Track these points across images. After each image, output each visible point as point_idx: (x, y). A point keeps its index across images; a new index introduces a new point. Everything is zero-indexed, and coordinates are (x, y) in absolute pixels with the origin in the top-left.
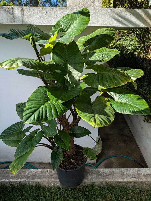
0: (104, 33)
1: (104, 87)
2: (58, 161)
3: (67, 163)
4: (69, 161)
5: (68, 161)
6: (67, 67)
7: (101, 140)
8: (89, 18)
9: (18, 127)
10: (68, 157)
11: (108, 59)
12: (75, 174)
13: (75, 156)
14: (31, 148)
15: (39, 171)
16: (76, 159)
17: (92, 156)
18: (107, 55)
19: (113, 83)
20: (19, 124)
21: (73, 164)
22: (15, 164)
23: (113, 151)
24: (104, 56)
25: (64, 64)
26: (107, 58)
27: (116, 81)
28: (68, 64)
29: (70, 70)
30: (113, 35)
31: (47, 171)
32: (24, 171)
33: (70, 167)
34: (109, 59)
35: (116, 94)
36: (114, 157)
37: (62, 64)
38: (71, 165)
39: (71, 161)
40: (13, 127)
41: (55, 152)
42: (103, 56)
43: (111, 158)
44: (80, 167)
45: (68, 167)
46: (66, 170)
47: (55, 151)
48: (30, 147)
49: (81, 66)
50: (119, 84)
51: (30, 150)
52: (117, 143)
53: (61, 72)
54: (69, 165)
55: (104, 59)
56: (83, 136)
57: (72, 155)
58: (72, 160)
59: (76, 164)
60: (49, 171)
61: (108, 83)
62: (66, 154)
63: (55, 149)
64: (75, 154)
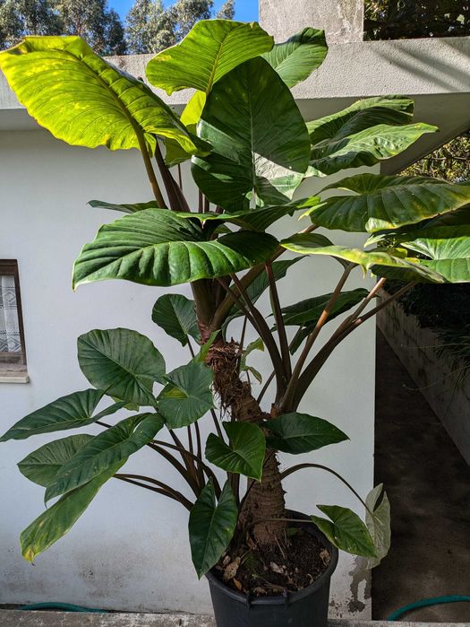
0: (376, 105)
1: (390, 222)
2: (218, 537)
3: (255, 576)
4: (266, 568)
5: (259, 570)
6: (252, 167)
7: (385, 497)
8: (325, 48)
9: (75, 406)
10: (259, 554)
11: (397, 147)
12: (290, 621)
13: (287, 551)
14: (111, 463)
15: (147, 620)
16: (291, 564)
17: (354, 541)
18: (392, 139)
19: (424, 205)
20: (81, 398)
21: (280, 579)
22: (41, 525)
23: (437, 580)
24: (382, 141)
25: (241, 155)
26: (393, 147)
27: (433, 200)
28: (256, 156)
29: (264, 175)
30: (404, 111)
31: (181, 622)
32: (91, 618)
33: (267, 590)
34: (401, 149)
35: (439, 241)
36: (442, 606)
37: (236, 157)
38: (273, 583)
39: (270, 569)
40: (57, 407)
41: (210, 507)
42: (379, 142)
43: (429, 609)
44: (309, 590)
45: (260, 590)
46: (250, 600)
47: (207, 500)
48: (109, 460)
49: (299, 154)
50: (447, 207)
51: (105, 472)
52: (449, 552)
53: (229, 180)
54: (263, 585)
55: (382, 151)
56: (315, 448)
57: (277, 548)
58: (275, 566)
59: (291, 581)
60: (185, 624)
61: (404, 208)
62: (254, 541)
63: (209, 493)
64: (288, 543)
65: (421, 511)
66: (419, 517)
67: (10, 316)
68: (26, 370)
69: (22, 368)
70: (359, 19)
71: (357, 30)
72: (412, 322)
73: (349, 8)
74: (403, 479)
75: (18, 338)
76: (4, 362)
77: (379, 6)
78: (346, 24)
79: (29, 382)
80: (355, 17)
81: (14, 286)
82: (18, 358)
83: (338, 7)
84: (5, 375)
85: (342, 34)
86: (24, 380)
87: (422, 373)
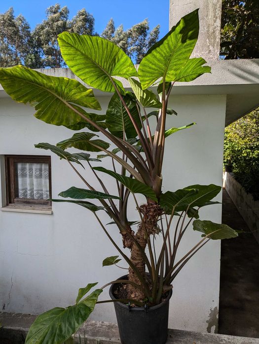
65: (249, 298)
66: (247, 300)
67: (45, 182)
68: (51, 208)
69: (49, 207)
70: (217, 45)
71: (216, 51)
72: (250, 197)
73: (212, 40)
74: (240, 280)
75: (48, 193)
76: (41, 204)
77: (233, 34)
78: (211, 48)
79: (52, 214)
80: (216, 45)
81: (48, 168)
82: (48, 203)
83: (207, 40)
84: (41, 210)
85: (209, 53)
86: (50, 212)
87: (255, 225)
